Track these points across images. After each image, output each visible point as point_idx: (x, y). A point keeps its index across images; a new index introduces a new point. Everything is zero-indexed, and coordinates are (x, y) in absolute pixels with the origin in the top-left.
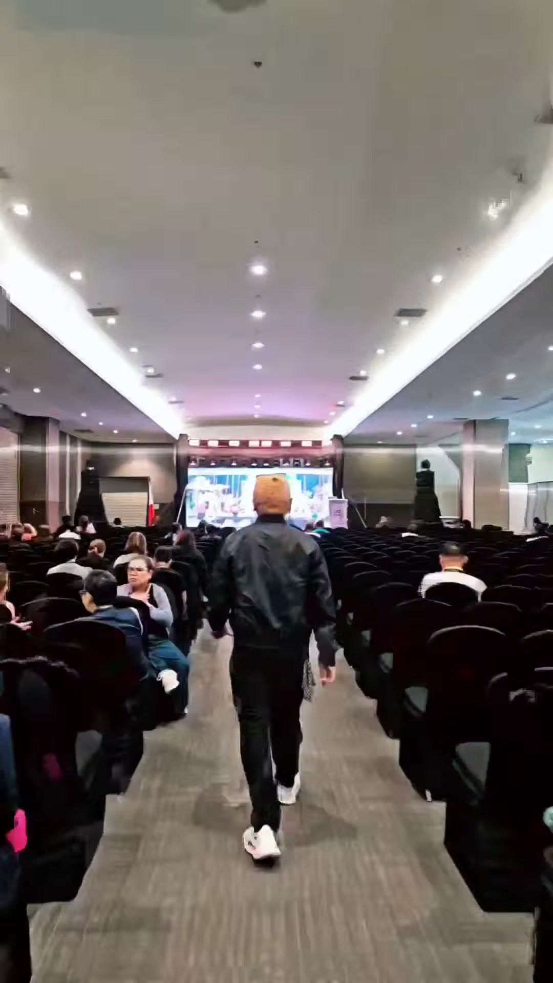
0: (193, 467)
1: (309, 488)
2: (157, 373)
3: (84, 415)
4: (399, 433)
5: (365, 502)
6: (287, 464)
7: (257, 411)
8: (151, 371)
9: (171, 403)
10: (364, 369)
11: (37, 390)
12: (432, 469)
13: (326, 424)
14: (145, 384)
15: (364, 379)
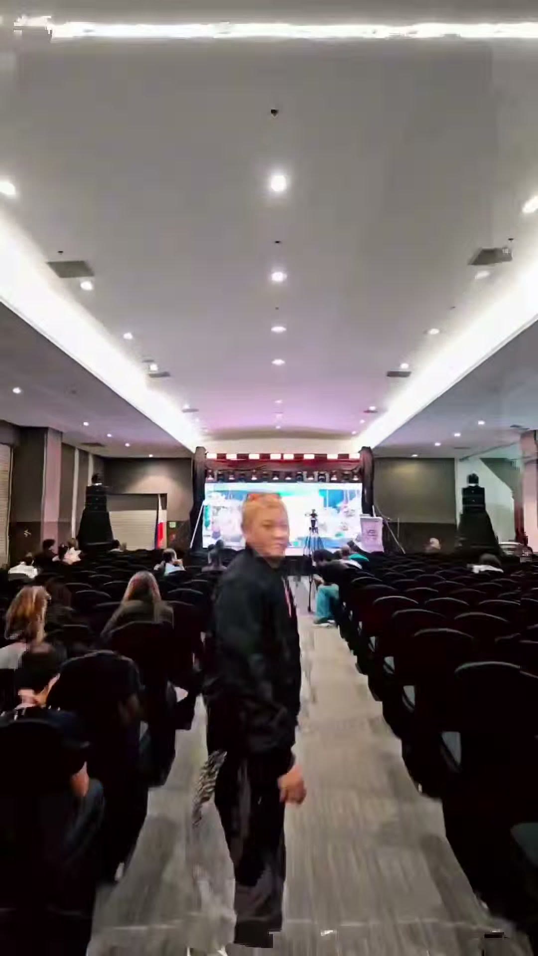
0: (212, 482)
1: (333, 505)
2: (163, 371)
3: (86, 424)
4: (438, 444)
5: (399, 521)
6: (311, 479)
7: (279, 421)
8: (154, 368)
9: (185, 411)
10: (405, 362)
11: (17, 391)
12: (481, 484)
13: (355, 435)
14: (151, 386)
15: (405, 374)
